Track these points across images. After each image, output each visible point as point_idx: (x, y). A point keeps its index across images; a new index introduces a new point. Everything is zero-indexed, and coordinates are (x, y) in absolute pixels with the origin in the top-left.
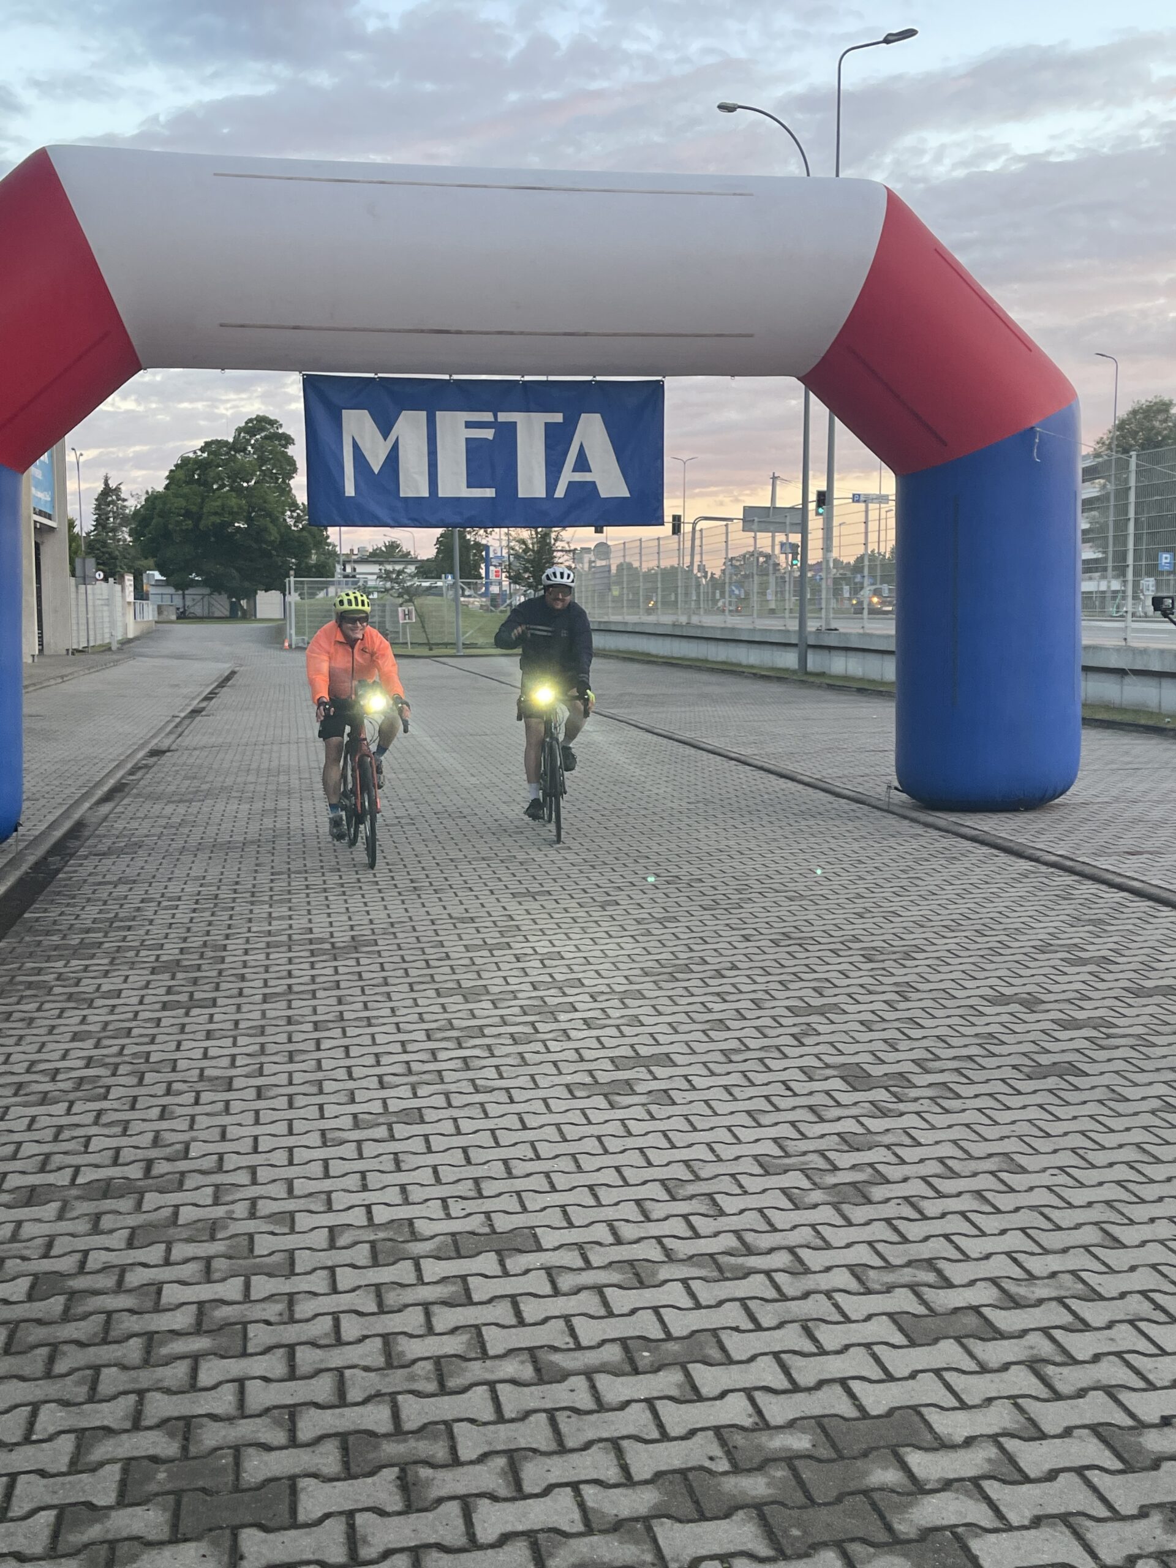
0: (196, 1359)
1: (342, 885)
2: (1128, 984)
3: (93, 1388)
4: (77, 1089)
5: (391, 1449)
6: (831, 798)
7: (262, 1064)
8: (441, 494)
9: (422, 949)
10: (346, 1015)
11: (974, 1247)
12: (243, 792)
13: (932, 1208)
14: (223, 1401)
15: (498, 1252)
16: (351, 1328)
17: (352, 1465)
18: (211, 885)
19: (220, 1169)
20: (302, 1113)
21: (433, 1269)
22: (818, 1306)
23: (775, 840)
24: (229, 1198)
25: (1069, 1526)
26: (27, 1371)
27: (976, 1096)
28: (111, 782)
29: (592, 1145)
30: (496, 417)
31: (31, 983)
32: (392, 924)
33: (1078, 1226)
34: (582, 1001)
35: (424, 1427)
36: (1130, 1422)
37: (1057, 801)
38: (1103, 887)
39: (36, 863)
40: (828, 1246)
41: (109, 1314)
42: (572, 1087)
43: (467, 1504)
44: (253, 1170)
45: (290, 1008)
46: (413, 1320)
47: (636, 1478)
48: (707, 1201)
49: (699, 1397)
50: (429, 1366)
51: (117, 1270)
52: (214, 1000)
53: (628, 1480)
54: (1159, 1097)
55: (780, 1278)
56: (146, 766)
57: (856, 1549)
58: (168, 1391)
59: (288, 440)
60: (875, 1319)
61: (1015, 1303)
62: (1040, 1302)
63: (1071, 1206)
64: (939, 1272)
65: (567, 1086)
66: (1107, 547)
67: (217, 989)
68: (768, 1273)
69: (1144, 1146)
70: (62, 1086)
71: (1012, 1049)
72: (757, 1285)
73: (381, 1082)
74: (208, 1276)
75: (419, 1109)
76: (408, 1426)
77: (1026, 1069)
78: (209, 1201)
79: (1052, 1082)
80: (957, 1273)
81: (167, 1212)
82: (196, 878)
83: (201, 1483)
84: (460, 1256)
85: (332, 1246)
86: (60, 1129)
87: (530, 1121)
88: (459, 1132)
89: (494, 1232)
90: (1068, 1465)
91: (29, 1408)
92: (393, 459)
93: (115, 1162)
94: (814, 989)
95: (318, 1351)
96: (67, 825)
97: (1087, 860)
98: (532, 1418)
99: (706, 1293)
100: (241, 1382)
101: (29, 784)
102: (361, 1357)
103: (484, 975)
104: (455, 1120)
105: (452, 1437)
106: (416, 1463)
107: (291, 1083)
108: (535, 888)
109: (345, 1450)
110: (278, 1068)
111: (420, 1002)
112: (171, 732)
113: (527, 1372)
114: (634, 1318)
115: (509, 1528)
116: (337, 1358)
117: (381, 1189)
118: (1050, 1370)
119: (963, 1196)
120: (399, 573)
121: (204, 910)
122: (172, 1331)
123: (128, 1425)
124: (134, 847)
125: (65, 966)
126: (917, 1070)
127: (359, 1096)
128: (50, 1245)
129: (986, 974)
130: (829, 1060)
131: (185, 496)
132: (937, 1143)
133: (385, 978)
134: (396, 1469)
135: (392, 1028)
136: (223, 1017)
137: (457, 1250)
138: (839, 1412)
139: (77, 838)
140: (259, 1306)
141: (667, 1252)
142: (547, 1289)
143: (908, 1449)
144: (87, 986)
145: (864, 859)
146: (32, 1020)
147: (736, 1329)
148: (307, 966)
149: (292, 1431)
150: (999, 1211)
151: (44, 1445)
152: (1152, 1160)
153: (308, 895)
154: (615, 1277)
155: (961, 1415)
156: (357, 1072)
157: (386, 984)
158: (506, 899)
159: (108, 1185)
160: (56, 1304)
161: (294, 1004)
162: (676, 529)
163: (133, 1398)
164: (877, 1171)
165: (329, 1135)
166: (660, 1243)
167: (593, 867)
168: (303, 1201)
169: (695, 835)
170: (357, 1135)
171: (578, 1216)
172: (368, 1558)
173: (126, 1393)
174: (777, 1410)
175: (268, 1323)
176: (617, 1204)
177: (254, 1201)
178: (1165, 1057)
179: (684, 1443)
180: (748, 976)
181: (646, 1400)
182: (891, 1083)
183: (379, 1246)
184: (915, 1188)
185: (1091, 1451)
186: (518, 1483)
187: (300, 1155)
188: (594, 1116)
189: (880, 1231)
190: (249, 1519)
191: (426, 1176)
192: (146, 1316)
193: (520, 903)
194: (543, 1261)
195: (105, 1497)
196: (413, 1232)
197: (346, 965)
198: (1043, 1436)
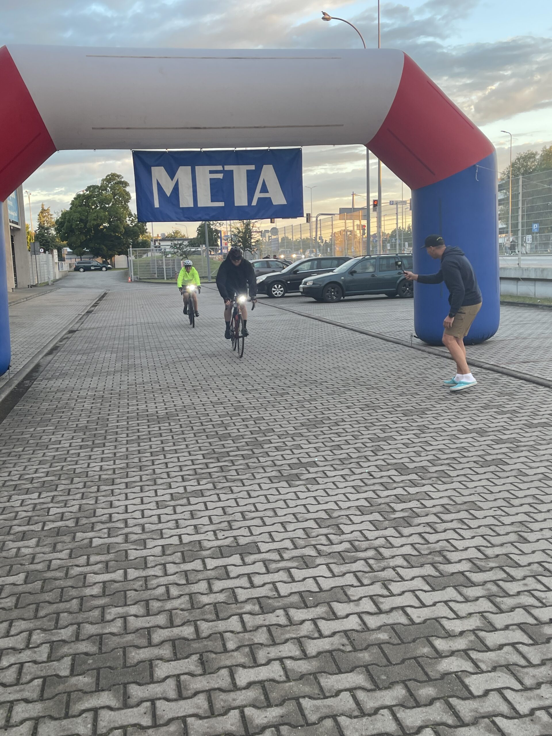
0: (103, 608)
1: (161, 389)
2: (526, 422)
3: (57, 622)
4: (43, 486)
5: (195, 645)
6: (385, 342)
7: (127, 472)
8: (199, 206)
9: (199, 417)
10: (166, 449)
11: (460, 544)
12: (113, 348)
13: (440, 527)
14: (116, 627)
15: (241, 554)
16: (174, 591)
17: (178, 654)
18: (100, 391)
19: (110, 520)
20: (147, 494)
21: (211, 563)
22: (389, 574)
23: (359, 362)
24: (116, 534)
25: (509, 670)
26: (26, 616)
27: (458, 476)
28: (51, 346)
29: (281, 504)
30: (223, 168)
31: (19, 439)
32: (185, 407)
33: (507, 534)
34: (274, 438)
35: (210, 635)
36: (535, 622)
37: (489, 340)
38: (512, 378)
39: (19, 384)
40: (393, 547)
41: (62, 589)
42: (272, 478)
43: (232, 670)
44: (126, 521)
45: (139, 446)
46: (203, 586)
47: (309, 656)
48: (336, 527)
49: (336, 617)
50: (212, 607)
51: (65, 569)
52: (104, 444)
53: (305, 656)
54: (542, 473)
55: (371, 562)
56: (67, 338)
57: (411, 684)
58: (92, 623)
59: (126, 184)
60: (416, 579)
61: (480, 570)
62: (492, 569)
63: (504, 524)
64: (444, 557)
65: (269, 477)
66: (508, 221)
67: (105, 439)
68: (365, 560)
69: (537, 496)
70: (35, 485)
71: (473, 454)
72: (359, 565)
73: (183, 479)
74: (107, 569)
75: (201, 490)
76: (204, 635)
77: (480, 463)
78: (106, 536)
79: (493, 468)
80: (453, 556)
81: (86, 541)
82: (92, 389)
83: (108, 664)
84: (223, 557)
85: (164, 554)
86: (35, 505)
87: (253, 494)
88: (220, 500)
89: (238, 545)
90: (507, 642)
91: (28, 633)
92: (176, 189)
93: (62, 520)
94: (381, 429)
95: (159, 602)
96: (32, 366)
97: (504, 366)
98: (260, 630)
99: (336, 569)
100: (124, 618)
101: (14, 347)
102: (181, 604)
103: (229, 428)
104: (218, 495)
105: (223, 639)
106: (207, 652)
107: (141, 481)
108: (250, 388)
109: (174, 646)
110: (135, 474)
111: (199, 441)
112: (77, 322)
113: (257, 608)
114: (305, 582)
115: (252, 679)
116: (169, 605)
117: (185, 527)
118: (498, 600)
119: (454, 522)
120: (180, 245)
121: (97, 403)
122: (92, 596)
123: (74, 639)
124: (64, 375)
125: (34, 430)
126: (430, 465)
127: (173, 485)
128: (33, 558)
129: (460, 420)
130: (388, 461)
131: (79, 212)
132: (440, 498)
133: (182, 431)
134: (198, 655)
135: (186, 454)
136: (108, 452)
137: (222, 554)
138: (401, 622)
139: (37, 372)
140: (132, 583)
141: (318, 552)
142: (264, 570)
143: (434, 638)
144: (45, 439)
145: (401, 370)
146: (20, 455)
147: (352, 586)
148: (146, 427)
149: (150, 639)
150: (471, 528)
151: (35, 649)
152: (540, 502)
153: (145, 395)
154: (295, 564)
155: (457, 622)
156: (173, 474)
157: (183, 434)
158: (237, 393)
159: (59, 530)
160: (38, 585)
161: (142, 444)
162: (308, 220)
163: (75, 626)
164: (414, 512)
165: (160, 504)
166: (315, 548)
167: (276, 377)
168: (149, 534)
169: (323, 361)
170: (172, 503)
171: (277, 537)
172: (187, 696)
173: (72, 624)
174: (372, 622)
175: (136, 590)
176: (294, 530)
177: (126, 535)
178: (544, 455)
179: (331, 639)
180: (350, 425)
181: (312, 620)
182: (418, 471)
183: (185, 553)
184: (432, 518)
185: (518, 636)
186: (255, 660)
187: (147, 513)
188: (282, 491)
189: (416, 539)
190: (132, 680)
191: (206, 521)
192: (79, 589)
193: (243, 395)
194: (261, 558)
195: (65, 673)
196: (201, 547)
197: (165, 426)
198: (496, 630)
